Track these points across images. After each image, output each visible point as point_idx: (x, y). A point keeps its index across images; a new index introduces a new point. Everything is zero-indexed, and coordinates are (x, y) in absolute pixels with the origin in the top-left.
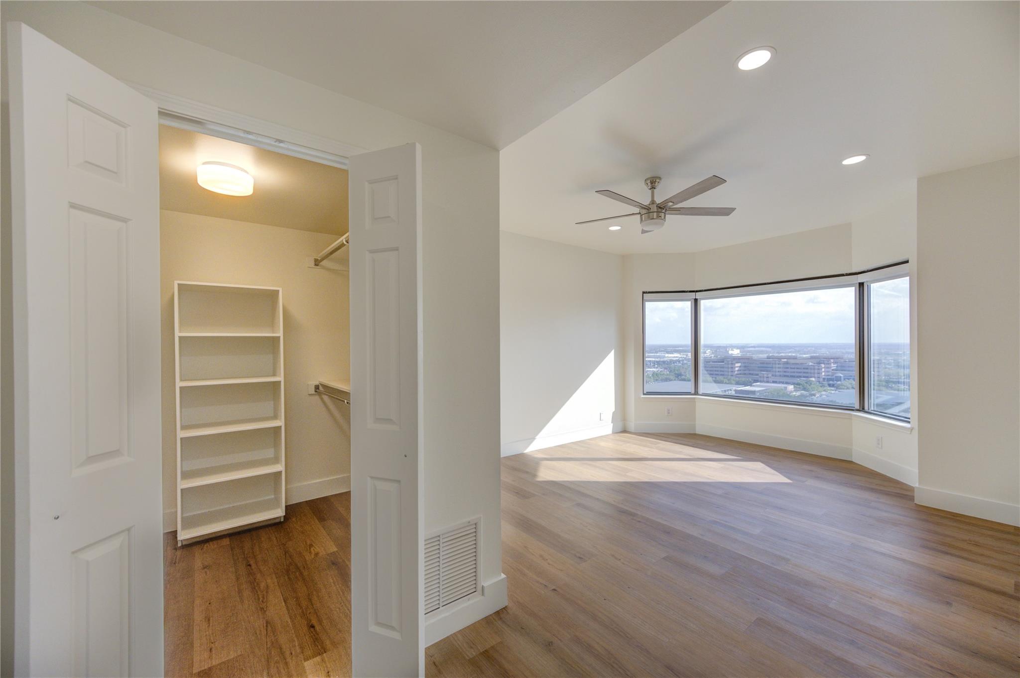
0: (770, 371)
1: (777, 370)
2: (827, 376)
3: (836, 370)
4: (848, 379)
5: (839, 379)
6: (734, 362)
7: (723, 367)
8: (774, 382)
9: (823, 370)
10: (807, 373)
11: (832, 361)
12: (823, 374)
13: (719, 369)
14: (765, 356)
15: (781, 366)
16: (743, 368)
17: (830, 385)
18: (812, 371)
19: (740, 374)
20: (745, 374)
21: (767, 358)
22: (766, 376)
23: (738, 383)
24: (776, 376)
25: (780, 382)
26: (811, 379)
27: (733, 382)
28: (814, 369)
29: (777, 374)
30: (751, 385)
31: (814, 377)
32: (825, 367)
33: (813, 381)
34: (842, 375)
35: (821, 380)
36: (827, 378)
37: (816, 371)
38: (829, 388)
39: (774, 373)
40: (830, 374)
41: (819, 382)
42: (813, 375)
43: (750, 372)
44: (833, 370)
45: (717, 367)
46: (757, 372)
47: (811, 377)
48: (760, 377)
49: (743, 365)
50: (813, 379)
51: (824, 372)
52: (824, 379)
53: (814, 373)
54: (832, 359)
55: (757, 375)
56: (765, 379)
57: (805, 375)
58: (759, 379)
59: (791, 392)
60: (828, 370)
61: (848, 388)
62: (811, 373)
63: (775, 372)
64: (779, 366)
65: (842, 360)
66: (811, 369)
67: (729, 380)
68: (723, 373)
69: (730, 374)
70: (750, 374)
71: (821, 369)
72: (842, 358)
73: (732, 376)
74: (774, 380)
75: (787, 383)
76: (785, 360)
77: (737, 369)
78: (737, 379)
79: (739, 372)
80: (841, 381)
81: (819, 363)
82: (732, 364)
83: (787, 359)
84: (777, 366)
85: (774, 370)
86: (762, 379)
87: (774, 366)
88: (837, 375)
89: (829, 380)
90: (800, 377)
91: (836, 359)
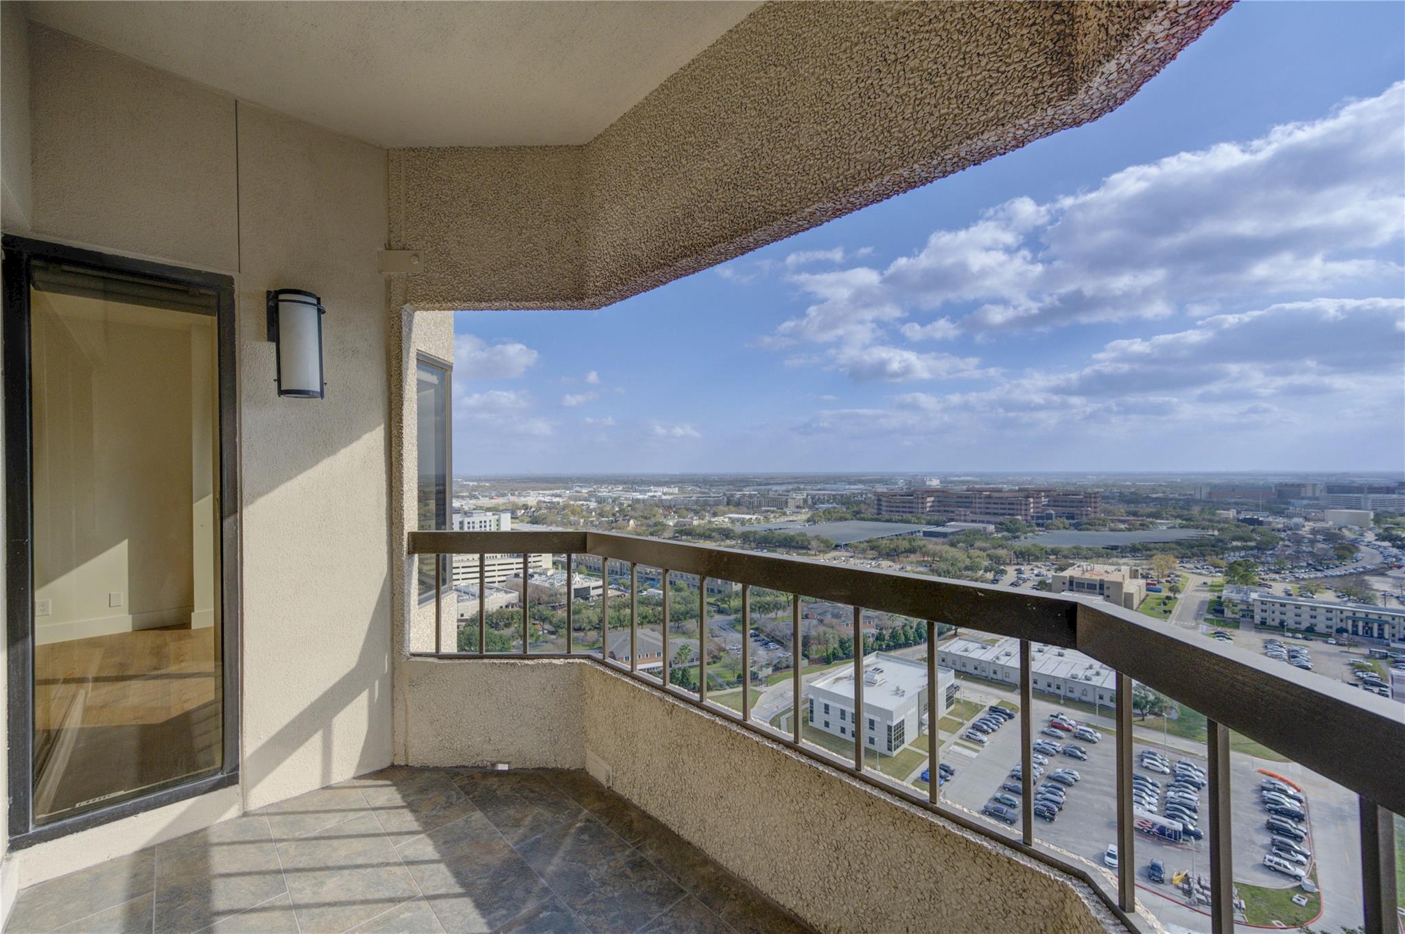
0: (968, 507)
1: (977, 505)
2: (1037, 513)
3: (1048, 506)
4: (1060, 517)
5: (1049, 517)
6: (925, 496)
7: (912, 503)
8: (973, 521)
9: (1032, 505)
10: (1013, 509)
11: (1043, 494)
12: (1032, 510)
13: (908, 505)
14: (965, 488)
15: (983, 500)
16: (936, 504)
17: (1038, 525)
18: (1019, 507)
19: (933, 511)
20: (939, 511)
21: (967, 491)
22: (963, 513)
23: (929, 523)
24: (975, 513)
25: (980, 522)
26: (1017, 517)
27: (924, 522)
28: (1021, 505)
29: (977, 510)
30: (944, 526)
31: (1021, 515)
32: (1034, 503)
33: (1018, 519)
34: (1053, 512)
35: (1029, 518)
36: (1037, 516)
37: (1023, 507)
38: (1037, 529)
39: (974, 510)
40: (1040, 510)
41: (1026, 520)
42: (1019, 512)
43: (947, 509)
44: (1043, 505)
45: (905, 503)
46: (953, 509)
47: (1017, 515)
48: (957, 515)
49: (937, 499)
50: (1019, 517)
51: (1033, 508)
52: (1032, 517)
53: (1021, 510)
54: (1043, 491)
55: (953, 512)
56: (962, 518)
57: (1011, 512)
58: (956, 517)
59: (992, 533)
60: (1036, 505)
61: (1058, 528)
62: (1017, 510)
63: (975, 508)
64: (980, 500)
65: (1055, 494)
66: (1017, 504)
67: (918, 518)
68: (911, 510)
69: (920, 510)
70: (945, 511)
71: (1029, 504)
72: (1054, 491)
73: (922, 513)
74: (974, 519)
75: (989, 522)
76: (988, 493)
77: (929, 504)
78: (929, 517)
79: (932, 509)
80: (1052, 519)
81: (1028, 497)
82: (923, 498)
83: (990, 491)
84: (978, 500)
85: (974, 505)
86: (958, 518)
87: (974, 500)
88: (1048, 512)
89: (1038, 518)
90: (1005, 514)
91: (1048, 492)
